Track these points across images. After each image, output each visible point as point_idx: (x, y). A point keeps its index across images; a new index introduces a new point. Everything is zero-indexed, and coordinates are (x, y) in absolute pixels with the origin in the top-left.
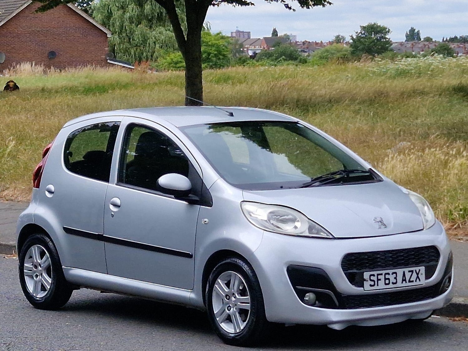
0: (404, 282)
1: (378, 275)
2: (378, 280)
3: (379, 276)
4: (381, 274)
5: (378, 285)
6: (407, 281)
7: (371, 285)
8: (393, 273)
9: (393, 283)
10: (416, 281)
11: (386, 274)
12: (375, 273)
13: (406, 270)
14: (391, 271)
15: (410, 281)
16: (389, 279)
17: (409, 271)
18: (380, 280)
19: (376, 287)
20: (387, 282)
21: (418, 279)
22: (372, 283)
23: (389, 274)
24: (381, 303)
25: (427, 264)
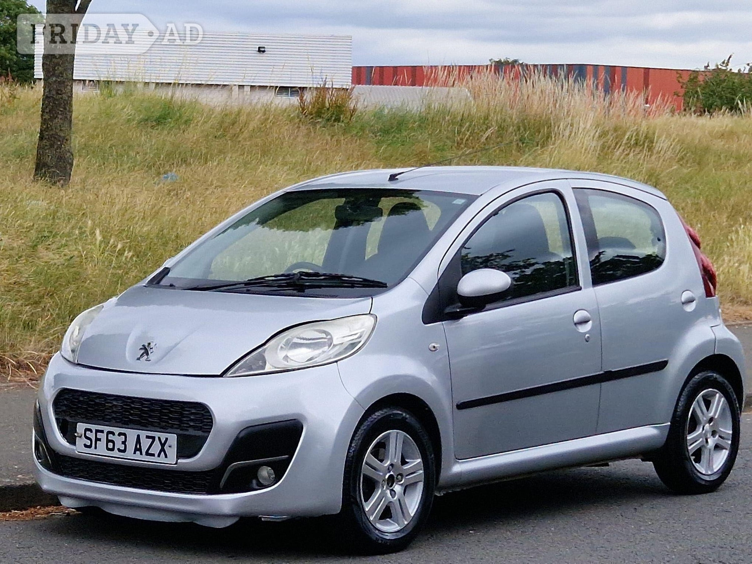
0: (138, 453)
1: (97, 431)
2: (97, 440)
3: (98, 434)
4: (102, 432)
5: (96, 448)
6: (144, 452)
7: (86, 446)
8: (120, 434)
9: (119, 450)
10: (159, 456)
11: (109, 433)
12: (94, 427)
13: (143, 434)
14: (117, 430)
15: (147, 454)
16: (113, 442)
17: (148, 437)
18: (100, 440)
19: (92, 450)
20: (110, 445)
21: (162, 453)
22: (88, 443)
23: (113, 433)
24: (108, 479)
25: (181, 432)
